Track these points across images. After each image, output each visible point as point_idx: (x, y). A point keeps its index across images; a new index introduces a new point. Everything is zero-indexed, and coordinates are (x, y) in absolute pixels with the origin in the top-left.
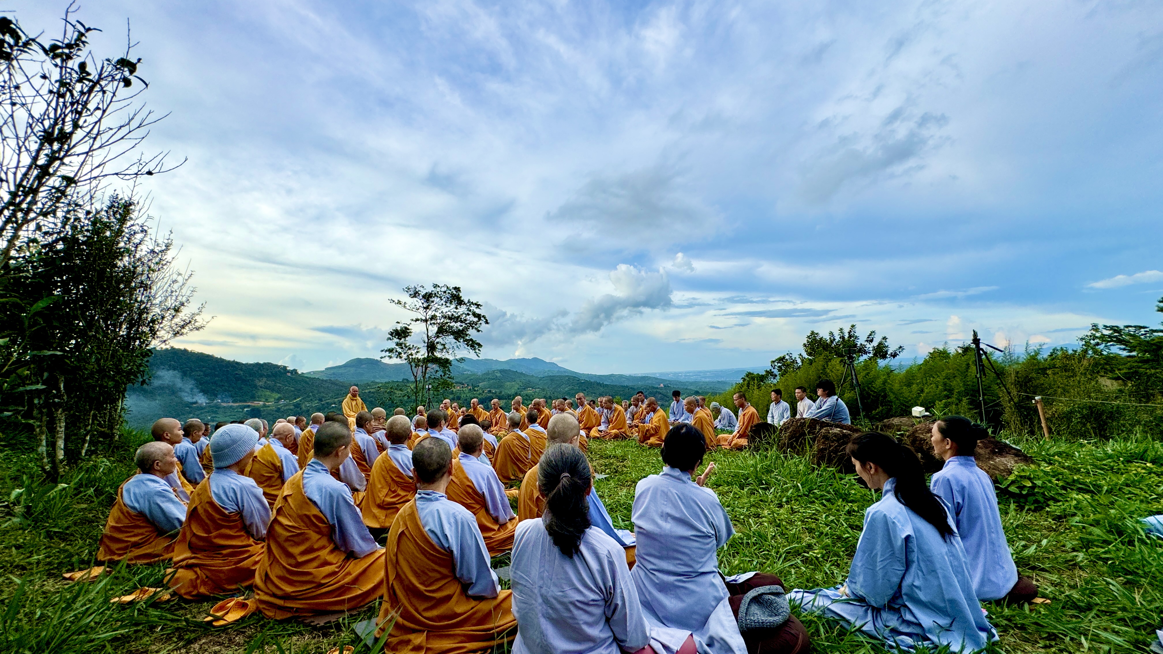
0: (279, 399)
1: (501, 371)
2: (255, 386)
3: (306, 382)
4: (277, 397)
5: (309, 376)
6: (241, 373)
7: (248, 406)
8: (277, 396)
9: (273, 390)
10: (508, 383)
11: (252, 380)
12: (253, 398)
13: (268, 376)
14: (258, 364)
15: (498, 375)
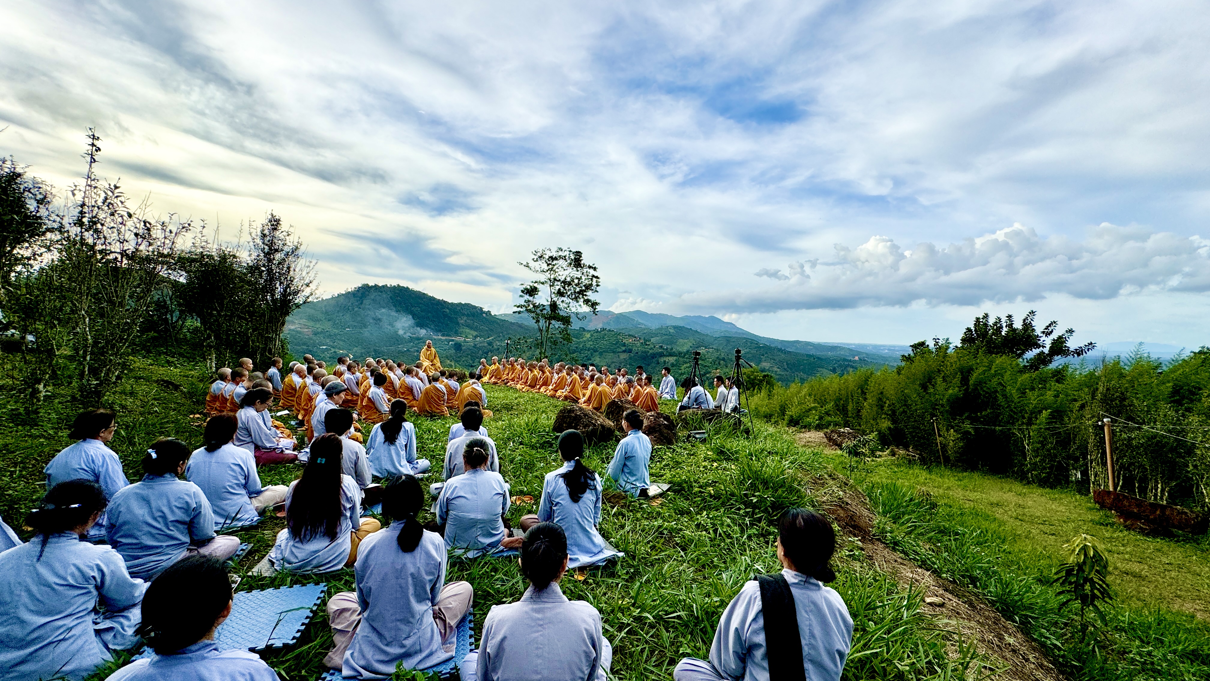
0: (476, 337)
1: (675, 327)
2: (458, 324)
3: (498, 323)
4: (474, 335)
5: (500, 317)
6: (448, 311)
7: (453, 340)
8: (475, 333)
9: (471, 328)
10: (681, 340)
11: (456, 318)
12: (457, 334)
13: (468, 315)
14: (460, 304)
15: (672, 331)
